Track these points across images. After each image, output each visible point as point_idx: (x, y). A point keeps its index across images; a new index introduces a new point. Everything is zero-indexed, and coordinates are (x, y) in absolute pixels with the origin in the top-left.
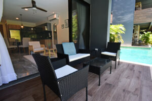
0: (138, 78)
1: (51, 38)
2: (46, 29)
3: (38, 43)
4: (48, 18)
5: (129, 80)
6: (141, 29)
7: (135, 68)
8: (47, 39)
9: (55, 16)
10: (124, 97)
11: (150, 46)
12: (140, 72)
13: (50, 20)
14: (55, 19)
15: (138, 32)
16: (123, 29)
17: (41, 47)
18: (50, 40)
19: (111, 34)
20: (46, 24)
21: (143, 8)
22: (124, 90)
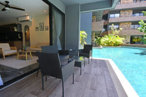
0: (100, 66)
1: (21, 40)
2: (16, 30)
3: (7, 45)
4: (18, 18)
5: (96, 69)
6: (96, 35)
7: (97, 61)
8: (16, 40)
9: (28, 18)
10: (97, 78)
11: (101, 47)
12: (100, 63)
13: (21, 21)
14: (28, 20)
15: (94, 37)
16: (86, 34)
17: (11, 49)
18: (20, 42)
19: (82, 37)
20: (15, 25)
21: (96, 21)
22: (95, 75)
